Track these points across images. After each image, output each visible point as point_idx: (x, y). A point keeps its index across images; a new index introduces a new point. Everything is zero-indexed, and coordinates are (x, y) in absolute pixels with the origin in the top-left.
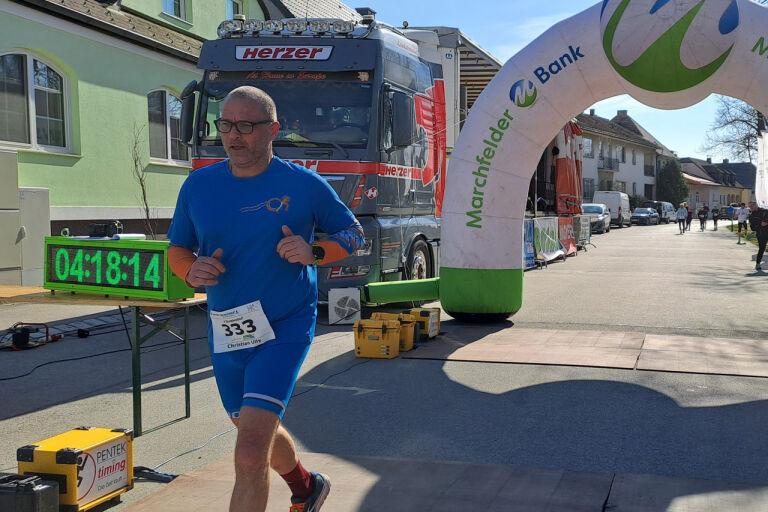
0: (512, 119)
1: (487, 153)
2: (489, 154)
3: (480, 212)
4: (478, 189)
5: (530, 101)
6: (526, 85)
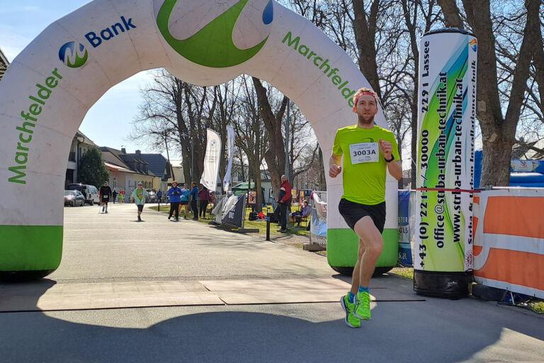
0: (61, 78)
1: (33, 109)
2: (35, 110)
3: (24, 167)
4: (23, 145)
5: (80, 63)
6: (76, 47)
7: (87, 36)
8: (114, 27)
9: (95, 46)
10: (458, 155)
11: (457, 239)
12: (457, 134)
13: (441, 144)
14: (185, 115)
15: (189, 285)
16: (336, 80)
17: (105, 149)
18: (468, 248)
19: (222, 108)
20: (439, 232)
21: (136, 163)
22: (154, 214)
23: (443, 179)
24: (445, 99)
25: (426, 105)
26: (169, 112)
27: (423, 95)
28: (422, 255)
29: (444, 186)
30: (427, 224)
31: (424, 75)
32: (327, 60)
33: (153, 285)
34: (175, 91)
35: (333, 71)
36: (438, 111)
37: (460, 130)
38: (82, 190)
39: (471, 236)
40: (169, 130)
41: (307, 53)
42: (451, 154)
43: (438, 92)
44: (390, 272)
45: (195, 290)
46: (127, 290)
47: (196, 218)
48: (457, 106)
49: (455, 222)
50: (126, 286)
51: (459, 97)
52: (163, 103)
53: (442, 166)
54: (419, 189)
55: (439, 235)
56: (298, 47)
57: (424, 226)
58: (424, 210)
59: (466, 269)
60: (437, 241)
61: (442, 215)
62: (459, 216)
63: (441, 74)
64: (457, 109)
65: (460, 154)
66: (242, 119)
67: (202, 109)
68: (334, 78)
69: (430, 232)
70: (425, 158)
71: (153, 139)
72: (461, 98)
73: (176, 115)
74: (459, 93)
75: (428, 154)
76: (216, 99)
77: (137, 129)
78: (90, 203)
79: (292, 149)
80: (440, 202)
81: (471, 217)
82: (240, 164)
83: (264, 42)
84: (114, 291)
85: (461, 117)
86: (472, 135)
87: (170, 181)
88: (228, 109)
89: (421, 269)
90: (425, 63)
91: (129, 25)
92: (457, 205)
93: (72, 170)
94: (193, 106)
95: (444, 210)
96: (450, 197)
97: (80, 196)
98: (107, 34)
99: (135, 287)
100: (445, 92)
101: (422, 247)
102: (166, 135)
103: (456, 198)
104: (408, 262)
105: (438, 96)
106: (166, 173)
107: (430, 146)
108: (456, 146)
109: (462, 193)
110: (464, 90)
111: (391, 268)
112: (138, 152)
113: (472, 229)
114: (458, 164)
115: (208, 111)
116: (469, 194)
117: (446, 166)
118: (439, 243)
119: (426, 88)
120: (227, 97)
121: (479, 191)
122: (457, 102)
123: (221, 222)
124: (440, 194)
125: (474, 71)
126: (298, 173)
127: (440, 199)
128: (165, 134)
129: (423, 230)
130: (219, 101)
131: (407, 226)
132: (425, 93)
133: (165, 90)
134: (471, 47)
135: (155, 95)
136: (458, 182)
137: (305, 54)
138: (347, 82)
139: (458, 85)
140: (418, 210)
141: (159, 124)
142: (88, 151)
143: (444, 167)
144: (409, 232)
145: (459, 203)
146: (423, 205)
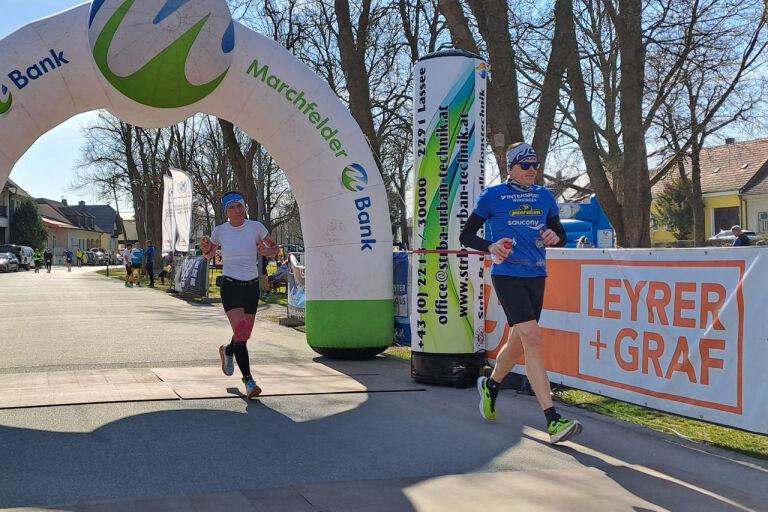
7: (11, 75)
8: (42, 63)
9: (20, 87)
11: (464, 313)
12: (462, 183)
13: (442, 195)
14: (137, 157)
15: (138, 375)
16: (314, 117)
17: (42, 201)
18: (479, 324)
19: (180, 147)
20: (442, 304)
21: (79, 218)
22: (102, 279)
23: (446, 239)
24: (446, 139)
25: (423, 147)
27: (420, 135)
28: (421, 333)
29: (446, 248)
30: (427, 295)
31: (420, 110)
32: (303, 94)
33: (96, 375)
34: (123, 127)
35: (310, 107)
36: (438, 154)
37: (465, 177)
38: (17, 253)
39: (481, 309)
40: (118, 176)
41: (277, 85)
42: (456, 208)
43: (438, 131)
44: (385, 352)
45: (146, 381)
46: (64, 382)
47: (152, 286)
48: (462, 147)
50: (63, 377)
51: (464, 136)
52: (109, 144)
53: (444, 222)
54: (415, 252)
55: (441, 307)
56: (267, 77)
57: (423, 297)
59: (476, 350)
60: (440, 315)
61: (444, 284)
62: (466, 285)
63: (440, 108)
64: (462, 151)
65: (466, 207)
67: (156, 149)
69: (431, 306)
70: (422, 213)
71: (99, 187)
72: (467, 137)
73: (125, 157)
74: (464, 131)
75: (427, 208)
76: (173, 137)
77: (79, 176)
78: (26, 268)
79: (269, 194)
80: (442, 268)
81: (482, 285)
82: (205, 214)
83: (224, 75)
84: (49, 384)
85: (467, 161)
87: (121, 237)
88: (188, 148)
89: (420, 350)
90: (422, 96)
91: (60, 59)
92: (463, 271)
94: (146, 146)
95: (449, 277)
96: (454, 261)
97: (13, 260)
98: (34, 73)
99: (74, 378)
100: (447, 130)
101: (420, 323)
102: (114, 183)
103: (462, 262)
104: (407, 341)
105: (437, 135)
106: (115, 228)
107: (429, 198)
108: (462, 198)
109: (469, 255)
110: (470, 127)
111: (386, 348)
112: (82, 203)
113: (483, 301)
115: (163, 152)
116: (479, 256)
117: (450, 224)
118: (441, 318)
119: (423, 127)
120: (187, 134)
122: (462, 142)
123: (181, 290)
124: (442, 258)
125: (482, 103)
126: (277, 224)
127: (442, 264)
128: (113, 181)
129: (422, 303)
130: (176, 140)
131: (405, 296)
132: (421, 132)
133: (111, 127)
134: (478, 72)
135: (100, 134)
137: (275, 87)
138: (327, 120)
139: (463, 121)
140: (415, 277)
141: (105, 169)
142: (22, 204)
143: (446, 224)
144: (407, 303)
145: (467, 268)
146: (422, 272)
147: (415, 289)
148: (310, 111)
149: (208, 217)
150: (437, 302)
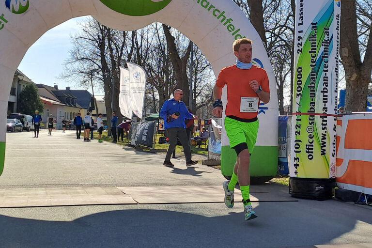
10: (325, 87)
11: (323, 153)
12: (324, 71)
13: (312, 78)
14: (108, 58)
16: (231, 28)
17: (41, 86)
18: (332, 161)
19: (138, 52)
20: (310, 147)
21: (65, 98)
23: (314, 106)
24: (315, 43)
25: (301, 47)
26: (94, 56)
27: (299, 40)
28: (296, 166)
29: (314, 112)
30: (300, 141)
31: (299, 24)
32: (224, 12)
33: (79, 190)
34: (99, 38)
35: (228, 21)
36: (310, 52)
38: (21, 119)
39: (334, 151)
40: (94, 70)
42: (320, 86)
43: (310, 38)
44: (272, 180)
48: (325, 48)
49: (322, 139)
51: (326, 42)
52: (89, 49)
53: (313, 95)
54: (294, 114)
55: (309, 149)
56: (201, 1)
57: (298, 143)
58: (298, 129)
59: (330, 177)
60: (308, 154)
61: (312, 134)
62: (325, 135)
63: (312, 24)
64: (325, 51)
65: (327, 86)
66: (154, 63)
67: (122, 53)
68: (229, 26)
69: (303, 148)
70: (299, 89)
71: (81, 78)
72: (328, 43)
73: (100, 58)
74: (326, 39)
75: (302, 86)
76: (133, 46)
77: (67, 69)
78: (27, 130)
79: (195, 87)
80: (311, 124)
81: (335, 136)
82: (152, 99)
84: (47, 194)
85: (328, 57)
86: (336, 71)
87: (94, 112)
88: (143, 54)
89: (295, 176)
90: (300, 15)
92: (324, 126)
93: (13, 103)
94: (114, 51)
95: (315, 130)
96: (318, 120)
97: (19, 124)
100: (316, 38)
101: (296, 159)
102: (91, 75)
103: (323, 121)
104: (285, 173)
105: (310, 40)
106: (91, 106)
107: (304, 79)
108: (324, 80)
109: (328, 117)
110: (330, 37)
111: (272, 177)
112: (68, 88)
113: (335, 146)
114: (325, 94)
115: (126, 55)
116: (334, 118)
117: (316, 96)
118: (309, 156)
119: (301, 35)
120: (143, 44)
121: (342, 115)
122: (325, 45)
124: (311, 118)
125: (338, 22)
126: (200, 107)
127: (311, 121)
128: (91, 73)
129: (297, 146)
130: (136, 47)
131: (286, 144)
133: (91, 37)
134: (336, 3)
135: (84, 42)
136: (325, 109)
137: (206, 7)
138: (239, 30)
139: (326, 32)
140: (293, 130)
141: (85, 66)
142: (27, 87)
143: (314, 96)
144: (286, 149)
145: (326, 125)
146: (298, 126)
147: (293, 137)
148: (228, 24)
149: (154, 100)
150: (307, 145)
